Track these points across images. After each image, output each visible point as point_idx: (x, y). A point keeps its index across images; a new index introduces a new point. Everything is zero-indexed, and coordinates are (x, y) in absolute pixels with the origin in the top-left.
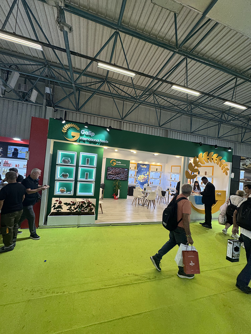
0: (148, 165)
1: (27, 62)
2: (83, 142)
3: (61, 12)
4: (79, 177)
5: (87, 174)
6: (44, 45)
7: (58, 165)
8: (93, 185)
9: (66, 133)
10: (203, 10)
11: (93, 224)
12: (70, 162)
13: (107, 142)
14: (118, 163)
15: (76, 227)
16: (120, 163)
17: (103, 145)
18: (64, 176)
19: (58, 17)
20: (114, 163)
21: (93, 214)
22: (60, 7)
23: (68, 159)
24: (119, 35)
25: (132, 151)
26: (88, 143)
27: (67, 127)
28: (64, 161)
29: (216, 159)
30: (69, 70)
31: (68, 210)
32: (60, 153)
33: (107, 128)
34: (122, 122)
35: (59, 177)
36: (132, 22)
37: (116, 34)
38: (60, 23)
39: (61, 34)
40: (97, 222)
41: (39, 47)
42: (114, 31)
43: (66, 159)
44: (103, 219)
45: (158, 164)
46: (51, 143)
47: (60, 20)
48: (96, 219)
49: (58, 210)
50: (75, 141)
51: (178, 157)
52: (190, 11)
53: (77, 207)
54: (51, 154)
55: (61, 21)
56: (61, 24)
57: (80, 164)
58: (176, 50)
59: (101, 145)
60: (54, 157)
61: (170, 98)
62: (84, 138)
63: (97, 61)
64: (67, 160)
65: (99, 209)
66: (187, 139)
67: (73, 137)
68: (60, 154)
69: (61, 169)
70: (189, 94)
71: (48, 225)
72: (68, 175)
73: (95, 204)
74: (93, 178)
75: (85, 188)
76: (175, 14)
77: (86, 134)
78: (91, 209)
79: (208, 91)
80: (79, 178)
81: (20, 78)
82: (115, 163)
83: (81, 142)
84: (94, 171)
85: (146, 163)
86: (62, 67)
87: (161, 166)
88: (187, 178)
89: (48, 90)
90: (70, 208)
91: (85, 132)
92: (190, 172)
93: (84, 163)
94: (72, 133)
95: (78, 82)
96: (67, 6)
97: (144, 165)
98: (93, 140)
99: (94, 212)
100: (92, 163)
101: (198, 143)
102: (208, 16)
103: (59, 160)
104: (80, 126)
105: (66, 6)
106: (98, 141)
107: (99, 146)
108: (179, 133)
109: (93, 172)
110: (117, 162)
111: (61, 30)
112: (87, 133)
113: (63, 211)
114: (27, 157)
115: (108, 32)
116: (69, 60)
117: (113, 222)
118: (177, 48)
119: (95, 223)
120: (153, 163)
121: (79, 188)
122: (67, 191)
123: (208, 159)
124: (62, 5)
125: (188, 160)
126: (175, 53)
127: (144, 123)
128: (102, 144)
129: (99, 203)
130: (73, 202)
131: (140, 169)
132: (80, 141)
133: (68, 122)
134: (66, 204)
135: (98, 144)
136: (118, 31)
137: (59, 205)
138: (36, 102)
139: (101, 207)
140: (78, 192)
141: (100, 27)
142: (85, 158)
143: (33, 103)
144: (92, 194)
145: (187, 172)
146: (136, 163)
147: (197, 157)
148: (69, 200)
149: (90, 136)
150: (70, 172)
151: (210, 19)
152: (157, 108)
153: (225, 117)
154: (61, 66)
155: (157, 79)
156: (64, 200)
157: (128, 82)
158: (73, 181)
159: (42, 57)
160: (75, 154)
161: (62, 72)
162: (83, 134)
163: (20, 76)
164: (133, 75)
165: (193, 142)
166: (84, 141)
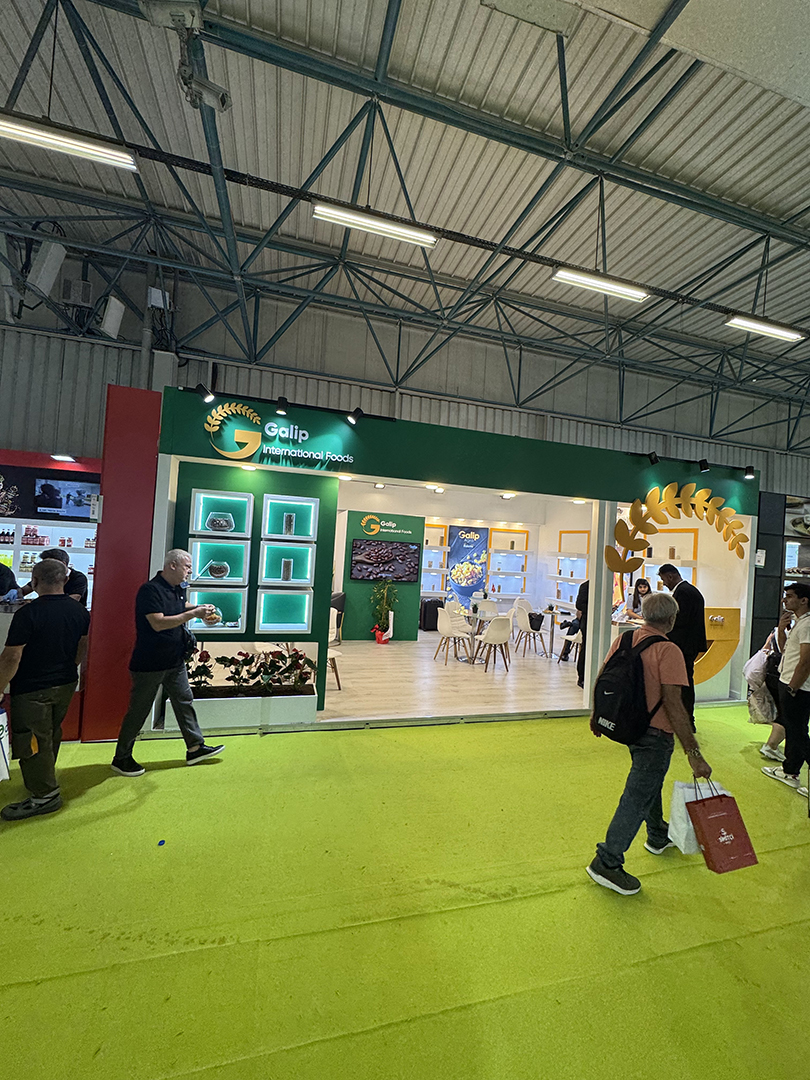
0: (484, 532)
1: (87, 210)
2: (272, 461)
3: (192, 45)
4: (264, 575)
5: (287, 565)
6: (140, 155)
7: (194, 536)
8: (308, 599)
9: (218, 434)
10: (651, 21)
11: (312, 724)
12: (231, 526)
13: (350, 459)
14: (385, 527)
15: (258, 735)
16: (394, 525)
17: (336, 470)
18: (215, 571)
19: (182, 64)
20: (372, 526)
21: (309, 691)
22: (187, 29)
23: (225, 516)
24: (381, 112)
25: (431, 486)
26: (288, 463)
27: (219, 413)
28: (214, 524)
29: (706, 505)
30: (222, 231)
31: (228, 679)
32: (201, 499)
33: (349, 413)
34: (398, 393)
35: (198, 575)
36: (420, 70)
37: (371, 109)
38: (190, 83)
39: (194, 117)
40: (323, 717)
41: (124, 161)
42: (362, 100)
43: (220, 516)
44: (342, 706)
45: (517, 526)
46: (170, 468)
47: (189, 71)
48: (320, 707)
49: (196, 679)
50: (249, 459)
51: (579, 501)
52: (609, 26)
53: (259, 669)
54: (170, 502)
55: (192, 75)
56: (193, 86)
57: (266, 532)
58: (565, 153)
59: (329, 468)
60: (181, 512)
61: (552, 312)
62: (276, 449)
63: (310, 201)
64: (224, 519)
65: (330, 676)
66: (610, 442)
67: (241, 445)
68: (202, 502)
69: (204, 549)
70: (610, 296)
71: (170, 729)
72: (226, 569)
73: (314, 659)
74: (308, 576)
75: (284, 609)
76: (560, 40)
77: (283, 436)
78: (304, 677)
79: (674, 286)
80: (263, 578)
81: (69, 261)
82: (376, 528)
83: (265, 460)
84: (310, 553)
85: (478, 524)
86: (199, 222)
87: (527, 532)
88: (612, 569)
89: (157, 298)
90: (238, 672)
91: (279, 429)
92: (620, 549)
93: (277, 529)
94: (236, 433)
95: (251, 269)
96: (211, 27)
97: (469, 530)
98: (306, 454)
99: (314, 684)
100: (302, 528)
101: (645, 455)
102: (667, 40)
103: (198, 522)
104: (263, 409)
105: (208, 25)
106: (321, 457)
107: (323, 472)
108: (581, 425)
109: (307, 556)
110: (383, 523)
111: (194, 104)
112: (284, 432)
113: (213, 683)
114: (96, 513)
115: (345, 104)
116: (223, 200)
117: (374, 716)
118: (568, 149)
119: (318, 721)
120: (501, 525)
121: (262, 610)
122: (225, 620)
123: (679, 506)
124: (195, 23)
125: (614, 513)
126: (562, 163)
127: (468, 396)
128: (334, 466)
129: (329, 656)
130: (246, 655)
131: (457, 546)
132: (263, 457)
133: (223, 398)
134: (222, 660)
135: (321, 466)
136: (375, 99)
137: (201, 664)
138: (121, 338)
139: (334, 667)
140: (261, 621)
141: (318, 89)
142: (278, 511)
143: (110, 339)
144: (304, 626)
145: (611, 551)
146: (445, 527)
147: (644, 501)
148: (232, 650)
149: (295, 442)
150: (232, 558)
151: (673, 51)
152: (509, 347)
153: (732, 369)
154: (195, 218)
155: (506, 250)
156: (215, 649)
157: (414, 262)
158: (244, 587)
159: (137, 194)
160: (247, 500)
161: (199, 238)
162: (273, 434)
163: (67, 257)
164: (427, 239)
165: (627, 453)
166: (276, 459)
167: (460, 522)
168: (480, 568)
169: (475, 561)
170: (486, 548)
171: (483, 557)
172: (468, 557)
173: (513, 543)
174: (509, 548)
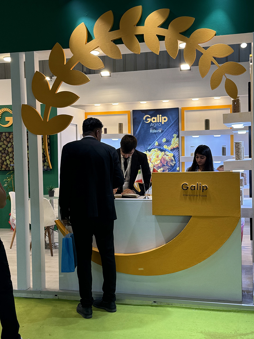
85: (166, 104)
120: (196, 102)
146: (128, 112)
167: (144, 105)
168: (171, 155)
169: (165, 147)
170: (178, 131)
171: (175, 142)
172: (156, 143)
173: (207, 122)
174: (203, 128)
